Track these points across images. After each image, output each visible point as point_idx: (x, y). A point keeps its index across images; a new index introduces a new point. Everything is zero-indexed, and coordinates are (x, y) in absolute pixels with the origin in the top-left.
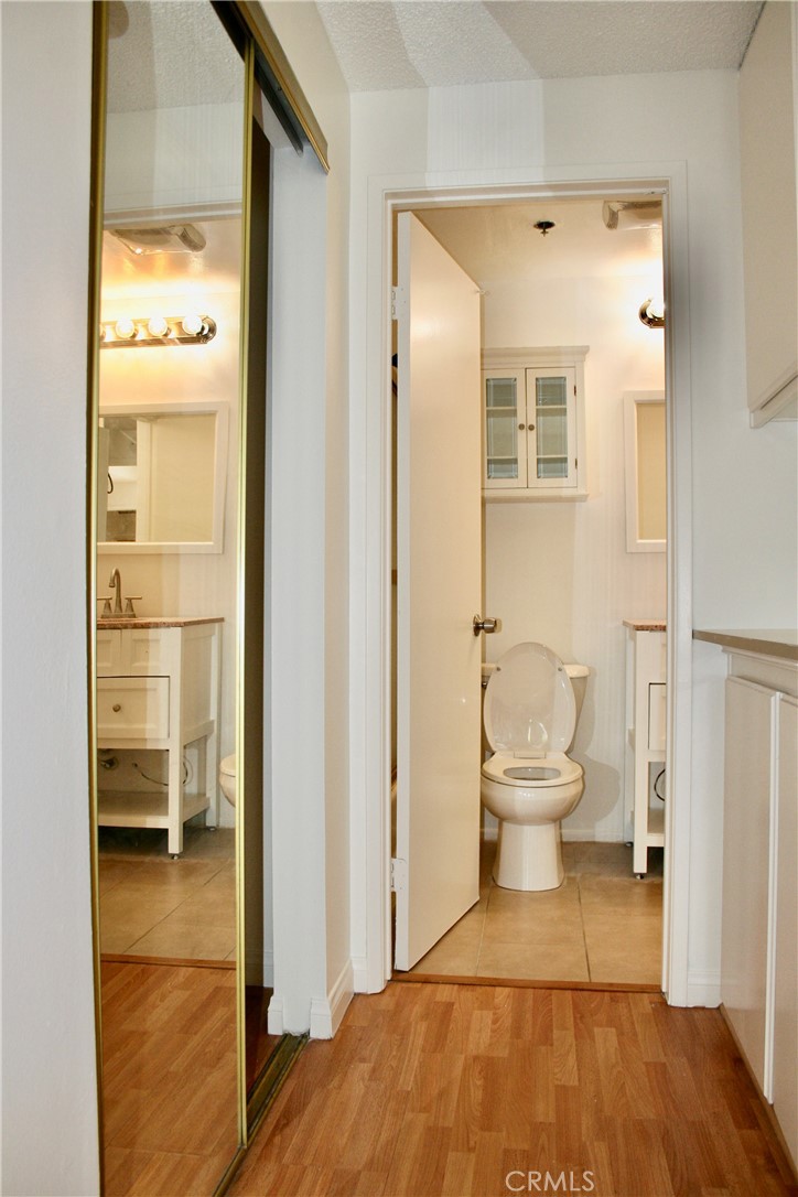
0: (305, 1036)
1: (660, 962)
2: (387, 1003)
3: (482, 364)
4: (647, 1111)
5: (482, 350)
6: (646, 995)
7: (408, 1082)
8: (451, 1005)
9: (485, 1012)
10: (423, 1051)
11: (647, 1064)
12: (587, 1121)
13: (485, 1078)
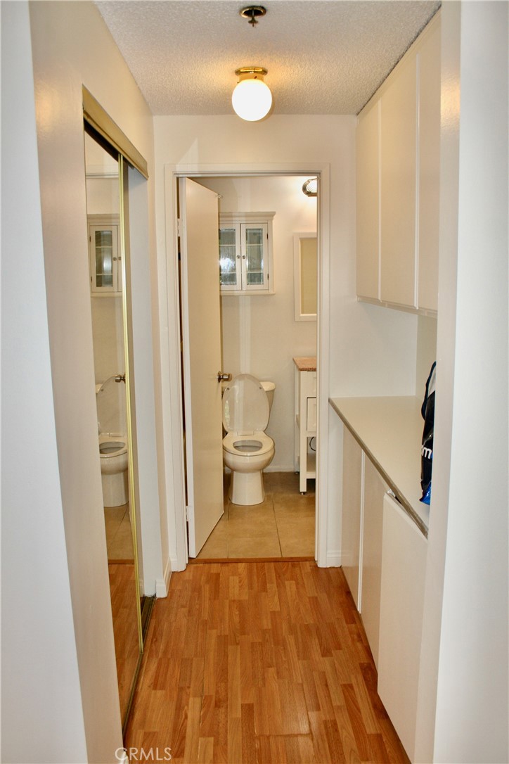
0: (154, 597)
1: (314, 544)
2: (189, 576)
3: (219, 221)
4: (310, 620)
5: (219, 213)
6: (308, 562)
7: (205, 616)
8: (218, 575)
9: (235, 577)
10: (210, 599)
11: (309, 598)
12: (285, 626)
13: (239, 611)
